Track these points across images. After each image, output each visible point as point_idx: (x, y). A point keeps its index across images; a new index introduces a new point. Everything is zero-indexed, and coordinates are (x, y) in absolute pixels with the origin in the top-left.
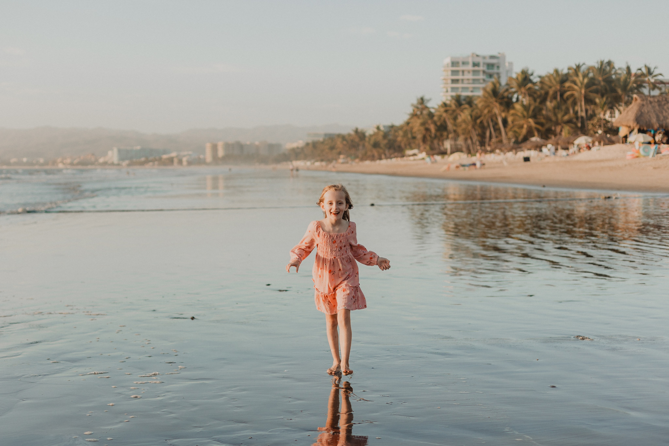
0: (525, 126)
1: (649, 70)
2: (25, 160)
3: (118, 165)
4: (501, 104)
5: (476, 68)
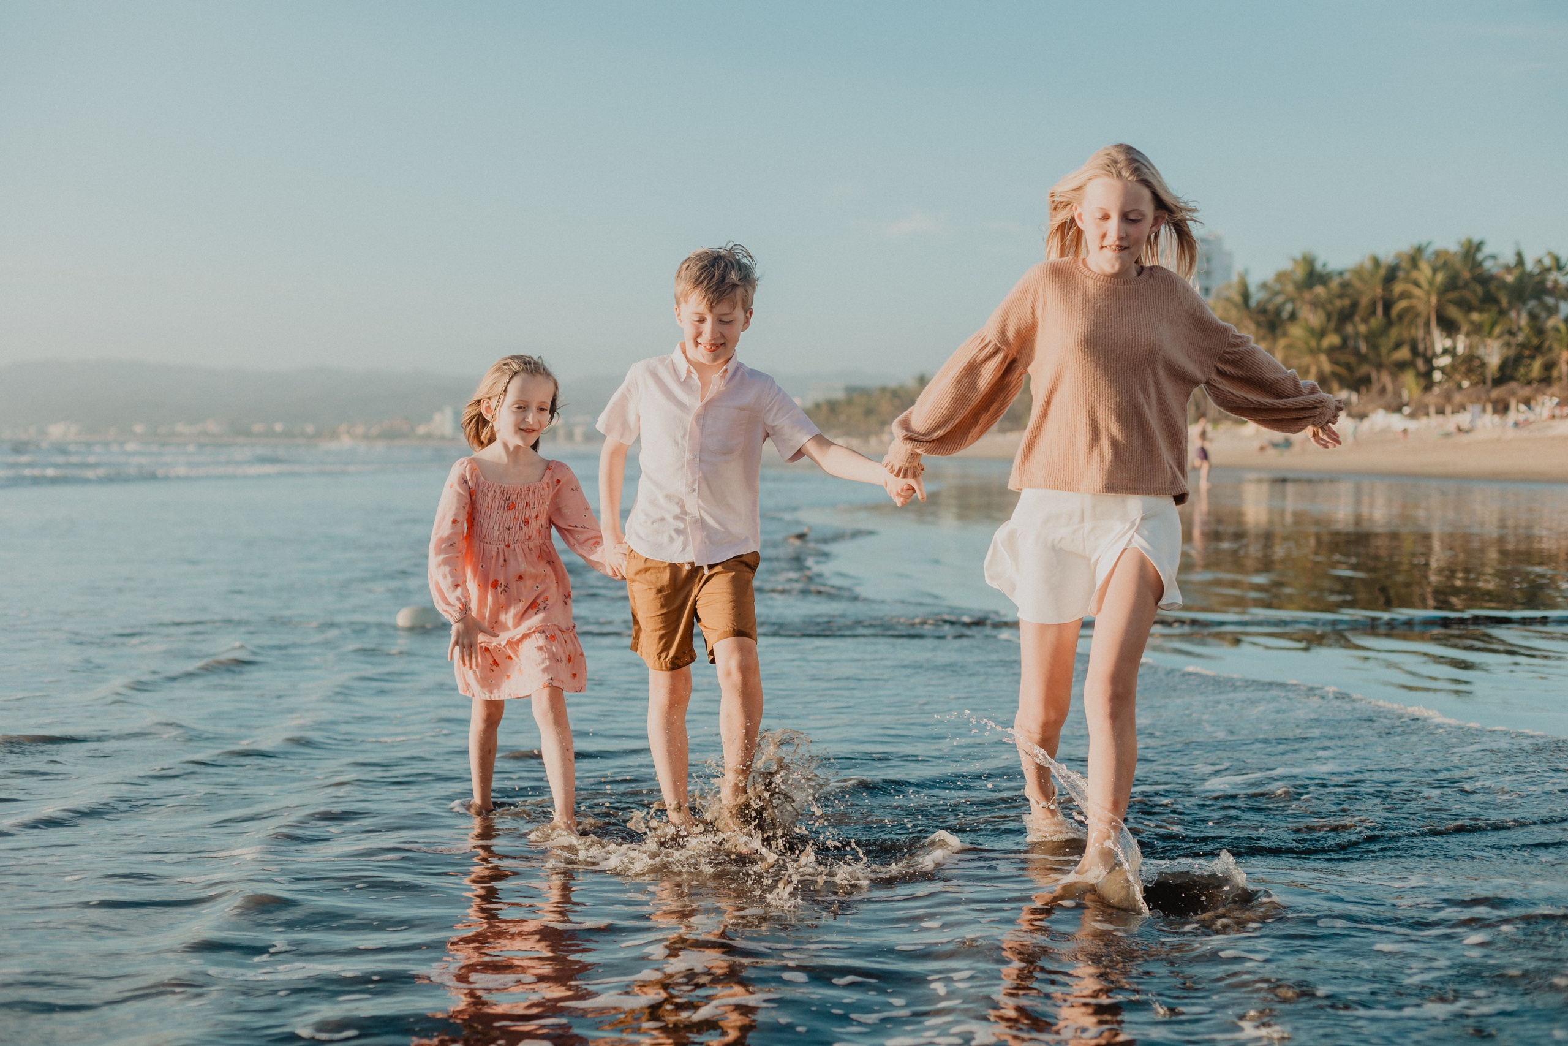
0: (1314, 370)
1: (1557, 260)
2: (278, 427)
3: (454, 439)
4: (1259, 324)
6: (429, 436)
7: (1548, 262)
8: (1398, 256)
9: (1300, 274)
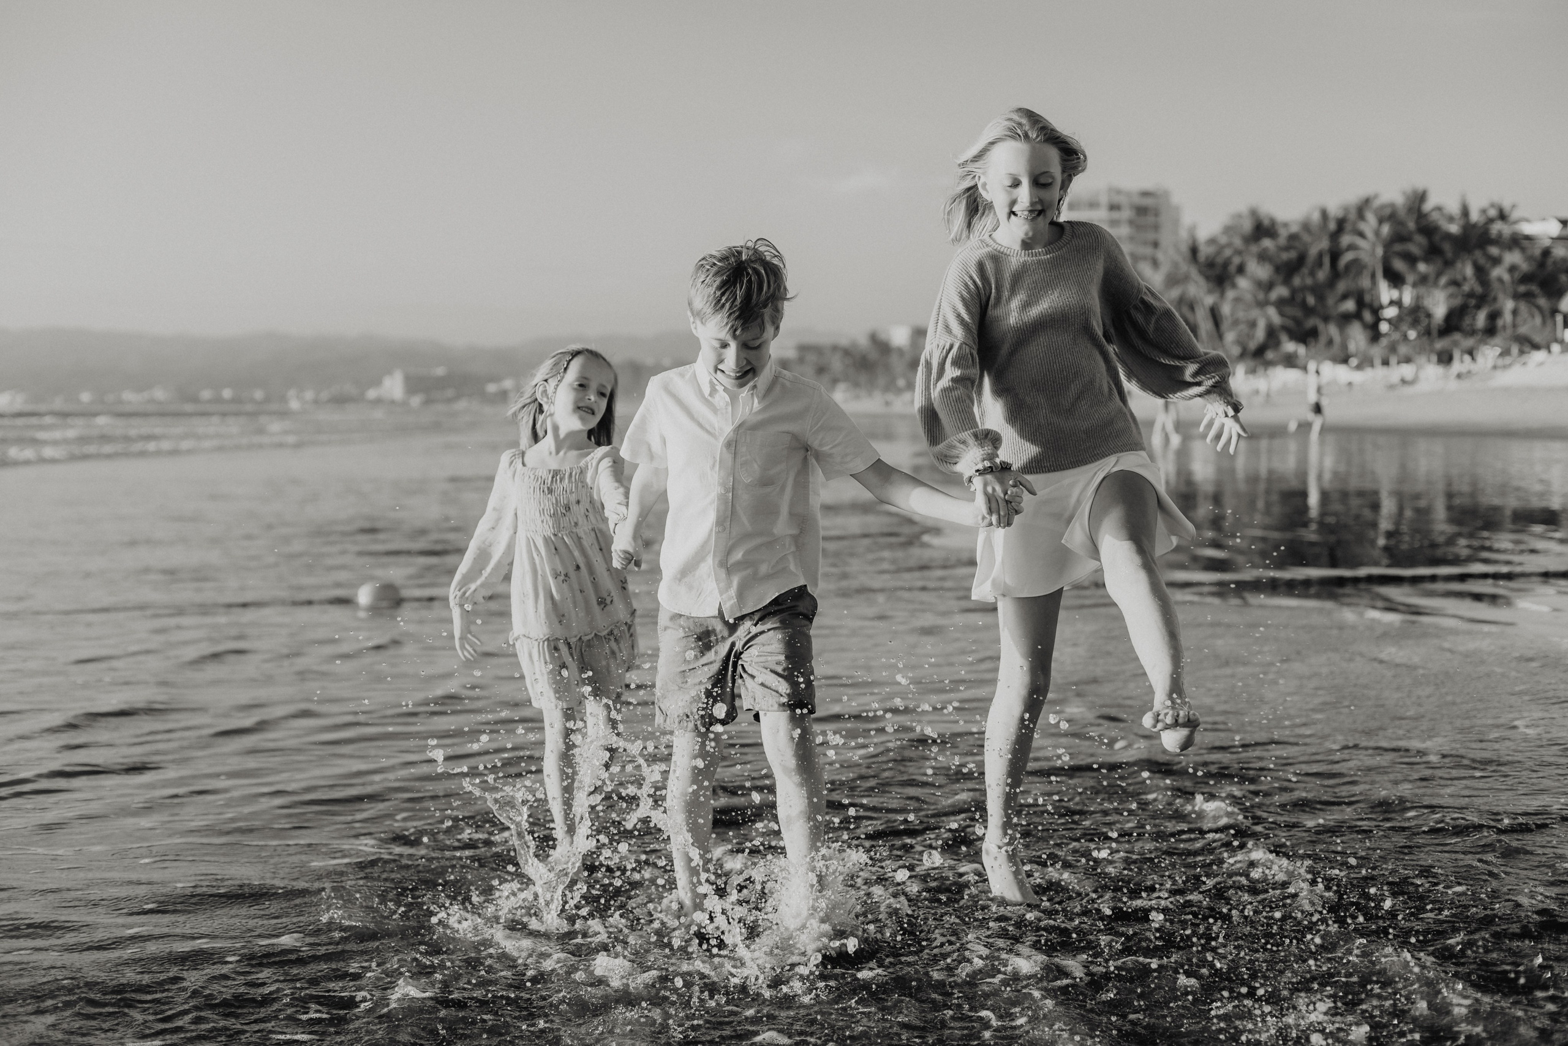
1: (1501, 210)
2: (227, 393)
3: (404, 404)
5: (1116, 215)
6: (378, 401)
7: (1493, 213)
8: (1346, 209)
9: (1247, 226)
